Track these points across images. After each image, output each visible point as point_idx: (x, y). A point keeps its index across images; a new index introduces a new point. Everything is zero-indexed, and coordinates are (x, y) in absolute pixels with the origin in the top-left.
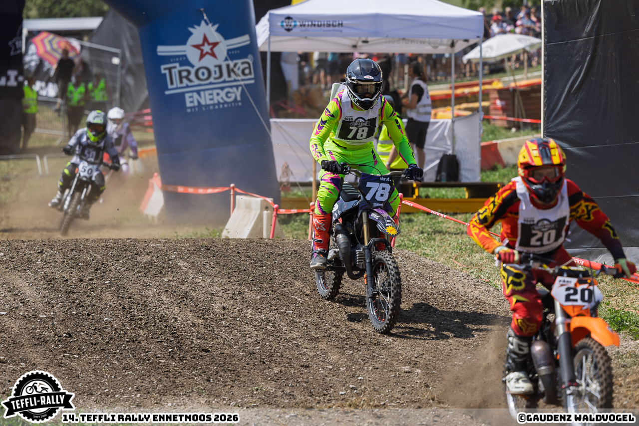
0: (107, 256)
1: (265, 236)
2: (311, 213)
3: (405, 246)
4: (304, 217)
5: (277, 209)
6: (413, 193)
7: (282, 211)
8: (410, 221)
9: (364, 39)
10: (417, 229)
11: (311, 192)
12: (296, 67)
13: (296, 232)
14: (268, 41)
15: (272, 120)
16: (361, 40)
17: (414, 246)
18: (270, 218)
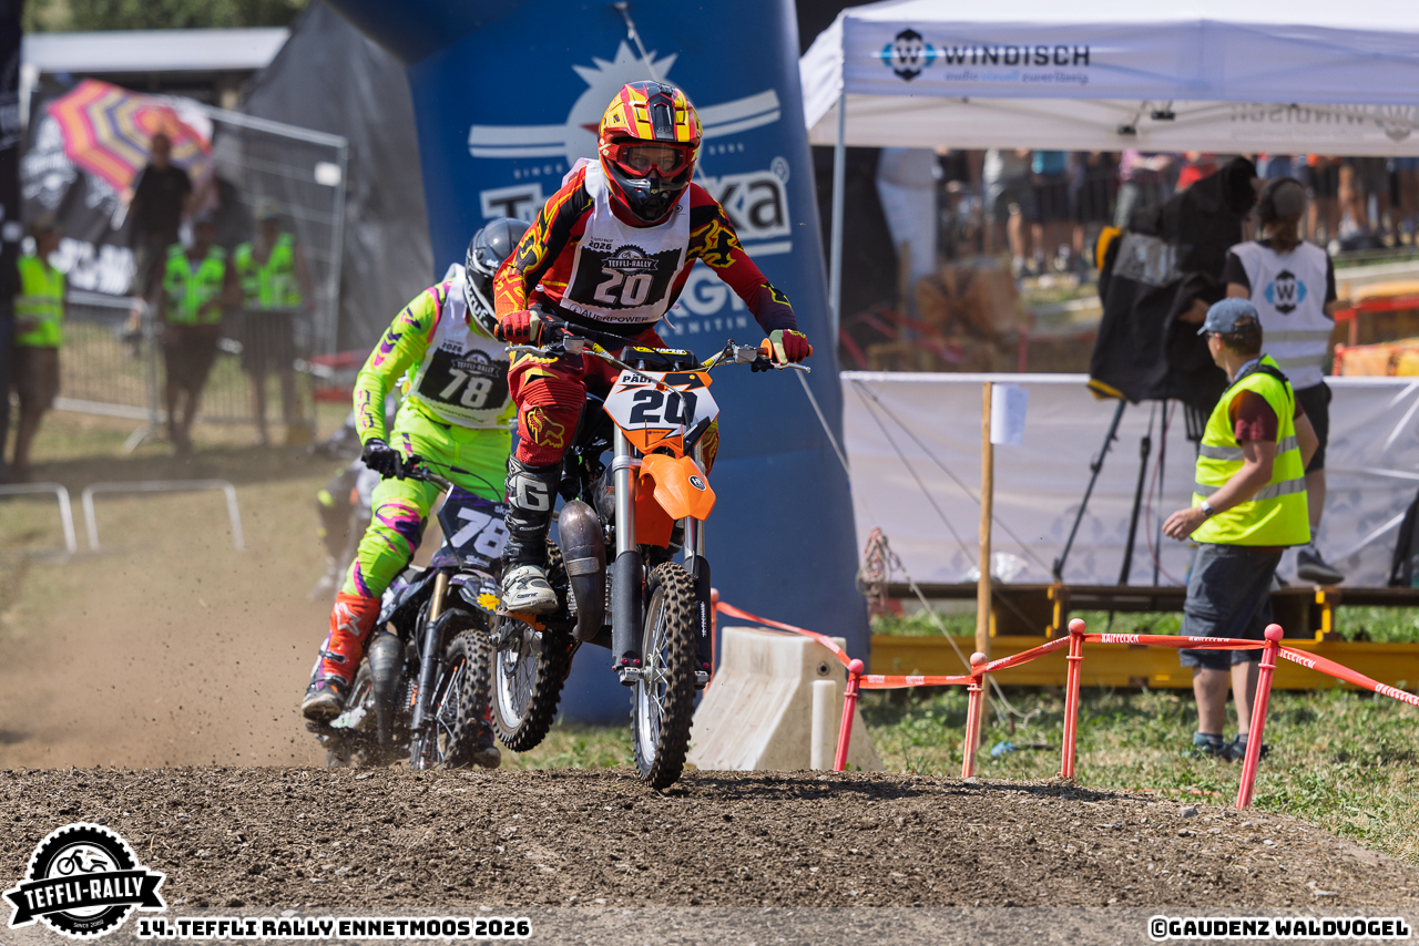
0: (290, 824)
1: (816, 763)
2: (974, 687)
3: (1286, 801)
4: (948, 700)
5: (858, 675)
6: (1316, 624)
7: (875, 680)
8: (1303, 717)
9: (1159, 106)
10: (1325, 746)
11: (974, 616)
12: (928, 198)
13: (919, 752)
14: (837, 109)
15: (846, 376)
16: (1149, 109)
17: (1315, 803)
18: (831, 703)
